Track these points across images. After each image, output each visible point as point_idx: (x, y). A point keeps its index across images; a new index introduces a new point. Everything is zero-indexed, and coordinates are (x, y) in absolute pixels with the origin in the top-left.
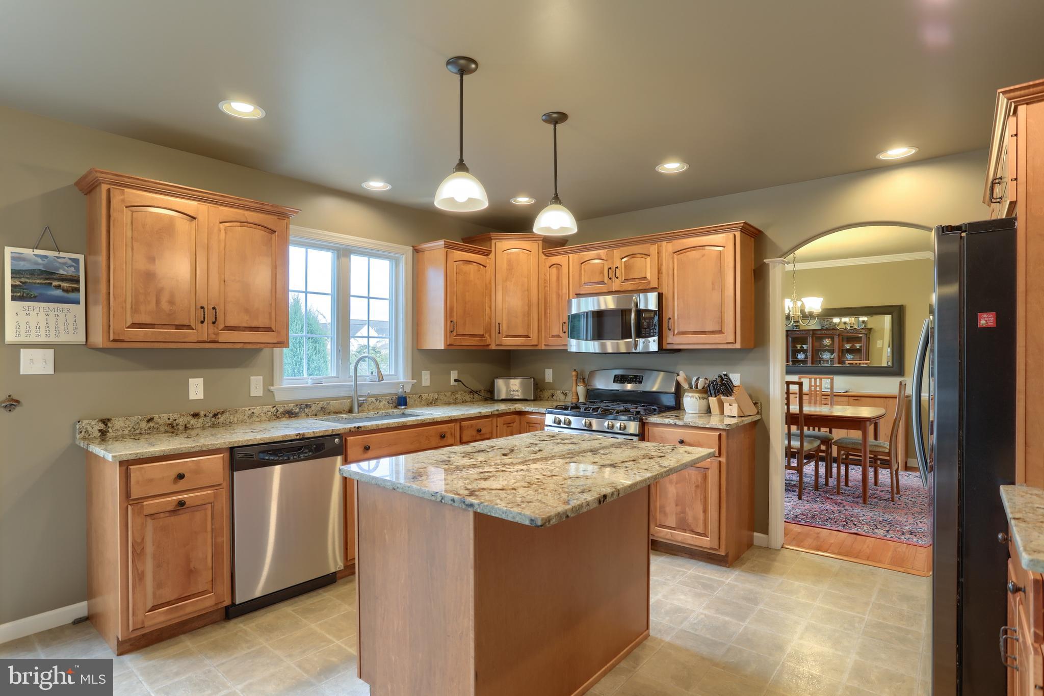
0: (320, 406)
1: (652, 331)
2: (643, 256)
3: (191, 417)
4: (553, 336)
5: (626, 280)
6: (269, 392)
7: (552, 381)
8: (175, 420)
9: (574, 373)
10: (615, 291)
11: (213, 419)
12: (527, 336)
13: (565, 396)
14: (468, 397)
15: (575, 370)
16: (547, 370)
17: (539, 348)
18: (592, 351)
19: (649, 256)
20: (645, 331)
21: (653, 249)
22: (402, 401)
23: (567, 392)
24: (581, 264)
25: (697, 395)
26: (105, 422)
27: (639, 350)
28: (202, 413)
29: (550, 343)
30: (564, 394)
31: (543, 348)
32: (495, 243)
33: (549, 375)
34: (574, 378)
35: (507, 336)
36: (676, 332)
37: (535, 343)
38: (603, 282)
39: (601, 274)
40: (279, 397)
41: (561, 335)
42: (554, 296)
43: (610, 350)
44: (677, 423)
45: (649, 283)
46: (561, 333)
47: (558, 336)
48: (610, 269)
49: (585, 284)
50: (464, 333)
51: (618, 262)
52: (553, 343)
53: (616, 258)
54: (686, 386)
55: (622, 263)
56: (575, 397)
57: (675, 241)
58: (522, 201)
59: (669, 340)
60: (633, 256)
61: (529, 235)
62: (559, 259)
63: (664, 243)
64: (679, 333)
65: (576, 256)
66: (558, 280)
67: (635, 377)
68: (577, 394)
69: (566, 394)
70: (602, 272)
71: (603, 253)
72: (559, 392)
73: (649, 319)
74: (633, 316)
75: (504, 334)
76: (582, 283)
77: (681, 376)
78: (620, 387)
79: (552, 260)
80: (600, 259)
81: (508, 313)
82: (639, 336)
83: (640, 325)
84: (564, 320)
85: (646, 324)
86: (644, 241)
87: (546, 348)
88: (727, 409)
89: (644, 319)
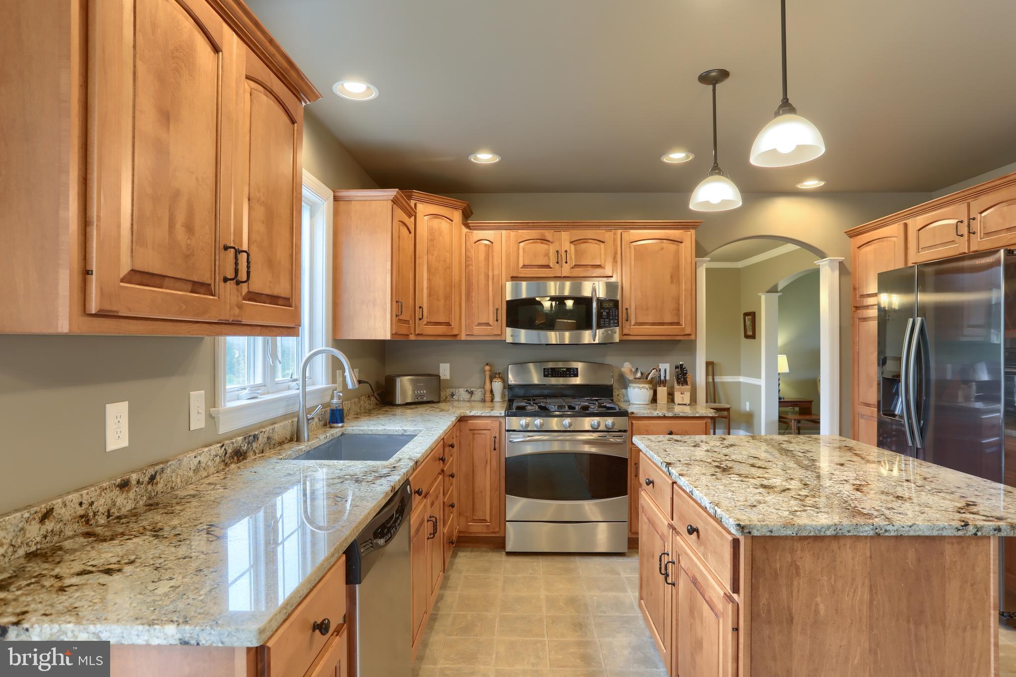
0: (266, 436)
1: (612, 321)
2: (597, 242)
3: (117, 492)
4: (479, 324)
5: (577, 266)
6: (212, 420)
7: (449, 378)
8: (92, 504)
9: (487, 368)
10: (564, 277)
11: (150, 487)
12: (448, 324)
13: (470, 395)
15: (487, 364)
16: (442, 366)
17: (458, 338)
19: (604, 242)
20: (604, 322)
21: (608, 236)
22: (338, 416)
23: (474, 389)
24: (520, 243)
25: (646, 384)
27: (597, 341)
28: (134, 477)
29: (475, 333)
30: (469, 393)
31: (462, 337)
32: (416, 204)
33: (445, 371)
34: (488, 373)
35: (428, 323)
36: (633, 323)
37: (455, 332)
38: (548, 266)
39: (545, 256)
40: (225, 427)
41: (491, 323)
42: (482, 277)
43: (523, 340)
44: (666, 415)
45: (604, 271)
46: (491, 320)
47: (488, 324)
48: (557, 252)
49: (524, 266)
50: (402, 317)
51: (566, 246)
52: (480, 333)
53: (564, 240)
54: (631, 377)
55: (572, 246)
56: (488, 395)
57: (632, 231)
58: (485, 158)
59: (626, 331)
60: (585, 241)
61: (452, 201)
62: (489, 234)
63: (619, 231)
64: (637, 324)
65: (513, 233)
66: (487, 258)
67: (569, 369)
68: (492, 391)
69: (472, 393)
70: (547, 255)
71: (548, 234)
72: (462, 390)
73: (609, 309)
74: (594, 305)
75: (425, 320)
76: (521, 264)
77: (627, 368)
78: (553, 381)
79: (478, 234)
80: (544, 240)
81: (430, 295)
82: (599, 326)
83: (600, 315)
84: (497, 307)
85: (605, 314)
86: (598, 226)
87: (469, 338)
88: (678, 397)
89: (604, 309)
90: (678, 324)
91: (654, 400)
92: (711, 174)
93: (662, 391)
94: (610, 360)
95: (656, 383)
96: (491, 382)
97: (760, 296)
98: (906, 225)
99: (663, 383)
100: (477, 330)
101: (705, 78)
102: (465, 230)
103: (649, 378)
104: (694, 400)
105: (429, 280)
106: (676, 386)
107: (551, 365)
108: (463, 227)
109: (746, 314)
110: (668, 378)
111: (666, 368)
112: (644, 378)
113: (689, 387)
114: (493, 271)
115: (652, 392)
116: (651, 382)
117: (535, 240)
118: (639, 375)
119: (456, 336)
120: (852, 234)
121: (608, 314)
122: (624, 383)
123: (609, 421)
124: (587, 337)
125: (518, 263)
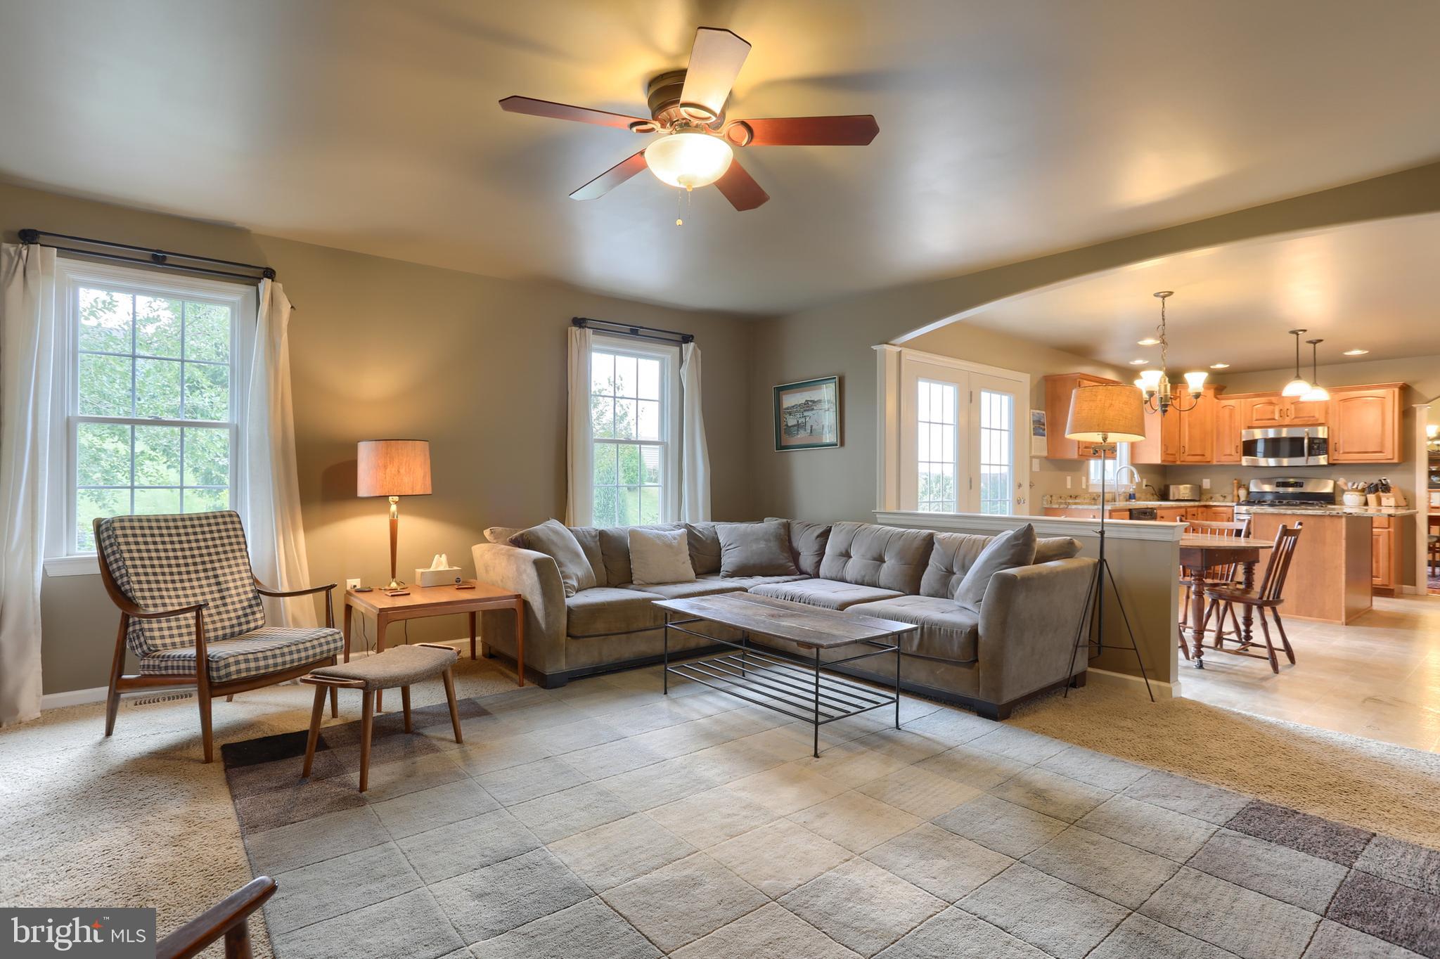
1: (1322, 452)
4: (1225, 455)
5: (1296, 418)
6: (1087, 486)
7: (1209, 488)
9: (1235, 481)
10: (1289, 425)
12: (1203, 455)
14: (1152, 498)
15: (1236, 479)
16: (1205, 480)
17: (1211, 463)
18: (1265, 465)
20: (1315, 452)
22: (1131, 497)
24: (1254, 406)
25: (1357, 494)
26: (1051, 496)
27: (1309, 464)
29: (1222, 460)
30: (1223, 497)
31: (1215, 463)
32: (1180, 391)
33: (1206, 483)
34: (1236, 485)
35: (1189, 455)
36: (1341, 452)
37: (1209, 460)
38: (1274, 419)
39: (1272, 413)
40: (1090, 491)
41: (1233, 454)
42: (1227, 427)
43: (1285, 464)
45: (1317, 420)
46: (1233, 452)
47: (1231, 455)
48: (1281, 410)
49: (1257, 420)
50: (1168, 452)
51: (1286, 406)
52: (1226, 460)
53: (1286, 403)
54: (1345, 488)
55: (1292, 406)
56: (1236, 498)
58: (1219, 366)
59: (1335, 458)
62: (1232, 402)
64: (1344, 453)
65: (1249, 400)
66: (1231, 417)
67: (1298, 483)
68: (1238, 496)
69: (1225, 497)
71: (1274, 399)
72: (1217, 495)
73: (1319, 444)
74: (1306, 441)
75: (1187, 453)
76: (1254, 419)
77: (1343, 482)
78: (1283, 490)
79: (1225, 402)
80: (1271, 403)
81: (1190, 439)
82: (1311, 455)
83: (1309, 448)
84: (1236, 444)
85: (1315, 447)
87: (1219, 463)
89: (1314, 444)
93: (1371, 497)
95: (1365, 492)
96: (1238, 490)
100: (1223, 458)
102: (1216, 400)
103: (1360, 488)
105: (1190, 432)
107: (1280, 480)
108: (1214, 399)
112: (1355, 488)
114: (1234, 424)
115: (1363, 498)
116: (1362, 491)
117: (1263, 404)
118: (1353, 486)
119: (1209, 462)
121: (1318, 447)
122: (1342, 492)
124: (1302, 461)
125: (1252, 417)
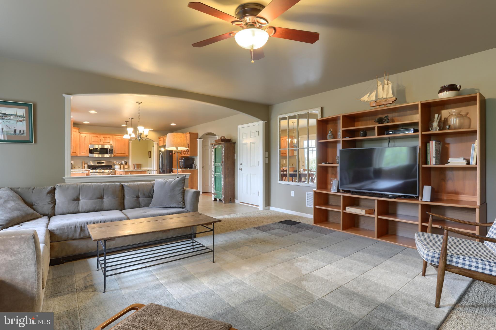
1: (112, 153)
2: (109, 138)
5: (104, 142)
9: (83, 162)
10: (102, 144)
15: (83, 161)
18: (97, 156)
21: (111, 137)
24: (92, 137)
25: (119, 165)
27: (109, 157)
31: (79, 155)
34: (83, 163)
37: (77, 154)
38: (98, 142)
42: (83, 143)
43: (100, 156)
45: (110, 143)
46: (85, 152)
47: (85, 153)
48: (100, 139)
49: (93, 142)
51: (102, 138)
52: (83, 154)
53: (102, 137)
54: (116, 164)
55: (103, 138)
56: (84, 168)
57: (116, 136)
58: (86, 122)
59: (114, 155)
60: (106, 137)
61: (76, 128)
62: (85, 135)
63: (113, 136)
64: (117, 153)
65: (90, 135)
66: (84, 140)
67: (102, 162)
68: (84, 167)
69: (79, 167)
70: (98, 140)
71: (98, 136)
72: (77, 167)
73: (111, 150)
74: (108, 150)
77: (115, 162)
78: (99, 164)
79: (82, 135)
80: (97, 137)
82: (109, 154)
83: (109, 152)
84: (87, 149)
85: (110, 151)
86: (109, 135)
87: (80, 156)
88: (125, 167)
89: (110, 150)
90: (125, 154)
91: (121, 168)
92: (126, 134)
93: (122, 166)
94: (111, 160)
95: (121, 165)
96: (84, 165)
97: (151, 148)
98: (164, 138)
99: (123, 165)
100: (82, 154)
101: (126, 121)
102: (79, 134)
103: (119, 164)
104: (129, 167)
106: (125, 165)
107: (98, 161)
108: (79, 133)
109: (149, 152)
110: (123, 164)
111: (123, 162)
112: (118, 164)
113: (127, 165)
114: (86, 142)
115: (120, 166)
116: (120, 164)
117: (95, 137)
118: (117, 163)
119: (77, 155)
120: (159, 138)
121: (111, 151)
122: (114, 165)
123: (111, 170)
124: (106, 156)
125: (91, 141)
